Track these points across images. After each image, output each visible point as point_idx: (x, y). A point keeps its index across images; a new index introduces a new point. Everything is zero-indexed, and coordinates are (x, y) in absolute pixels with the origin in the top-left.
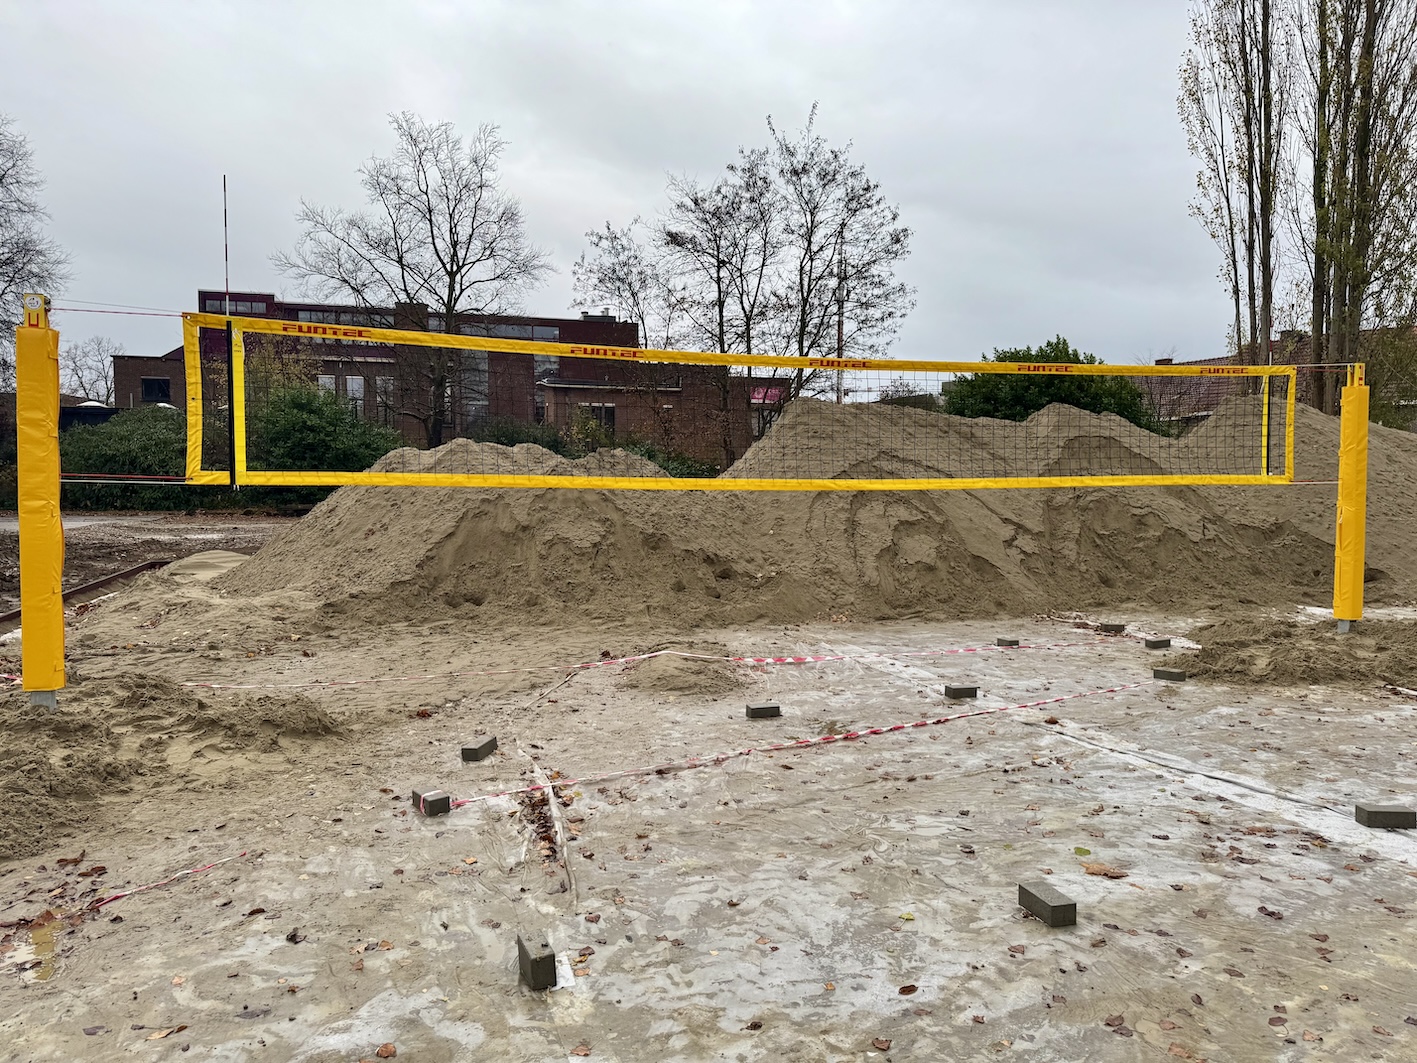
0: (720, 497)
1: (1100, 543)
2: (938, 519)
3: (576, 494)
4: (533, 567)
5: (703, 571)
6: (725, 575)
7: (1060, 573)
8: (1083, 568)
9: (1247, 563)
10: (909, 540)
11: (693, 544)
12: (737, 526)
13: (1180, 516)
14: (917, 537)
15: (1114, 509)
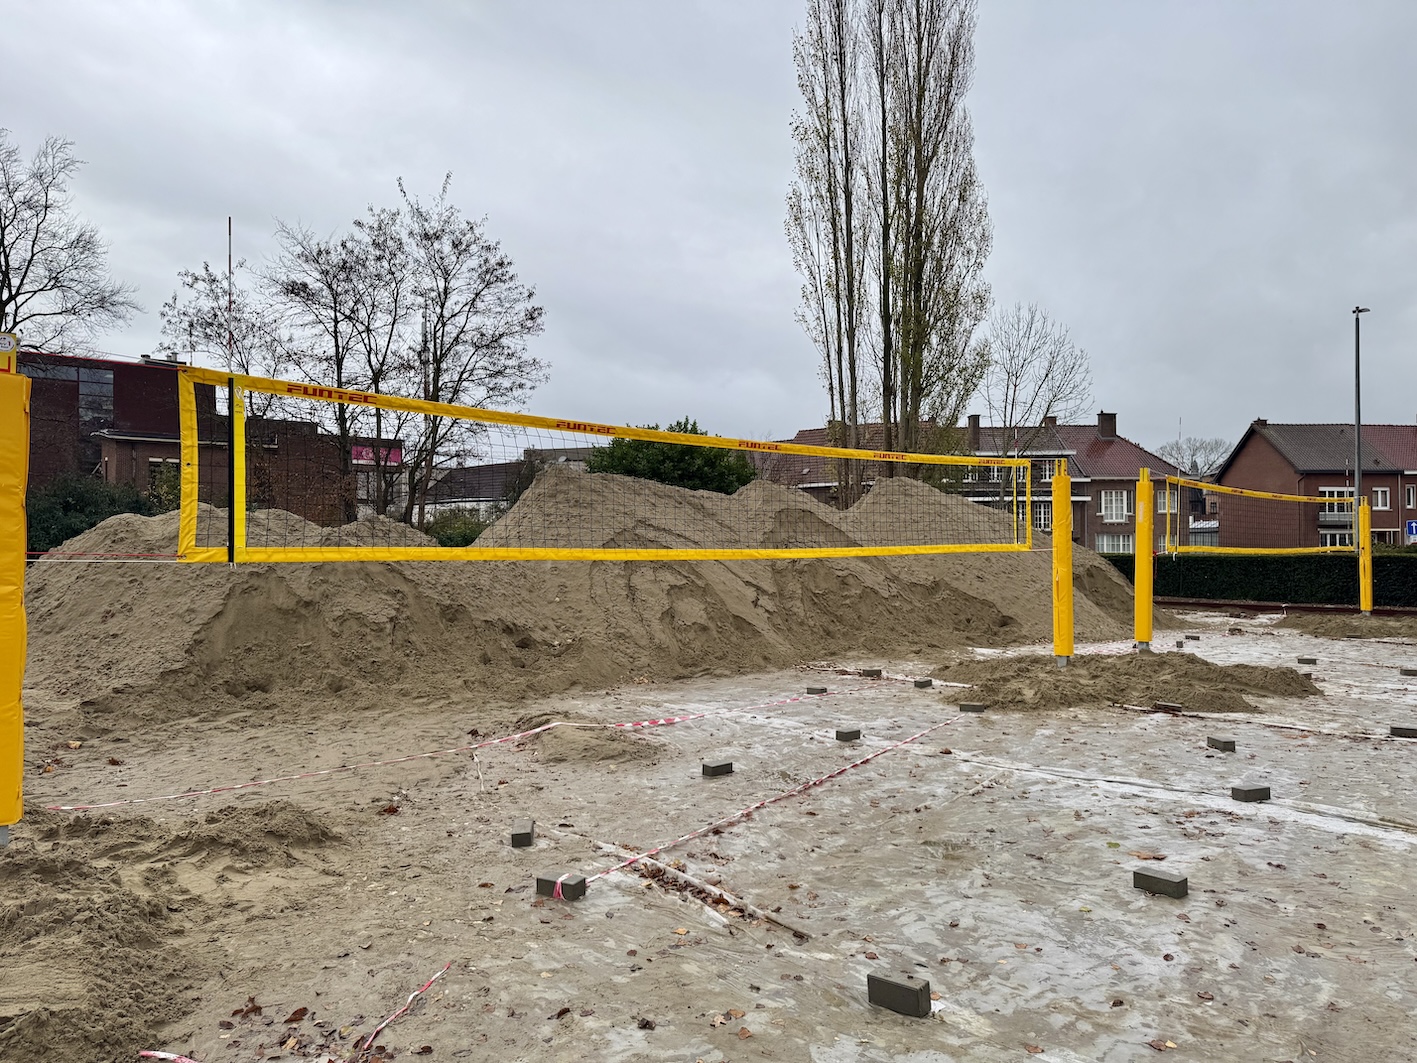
1: (816, 600)
2: (699, 583)
3: (359, 565)
4: (327, 648)
5: (506, 642)
6: (524, 644)
7: (794, 627)
8: (812, 623)
9: (923, 614)
10: (680, 603)
11: (490, 614)
12: (525, 594)
13: (873, 579)
14: (686, 600)
15: (822, 571)
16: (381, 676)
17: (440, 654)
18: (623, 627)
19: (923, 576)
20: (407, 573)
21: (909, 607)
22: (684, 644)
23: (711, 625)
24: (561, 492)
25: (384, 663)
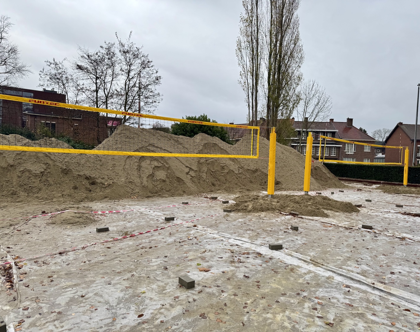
0: (92, 157)
1: (212, 174)
2: (167, 166)
3: (34, 154)
4: (15, 181)
5: (85, 182)
6: (93, 183)
7: (201, 182)
8: (208, 181)
9: (249, 179)
10: (158, 172)
11: (81, 173)
12: (98, 167)
13: (234, 167)
14: (160, 171)
15: (216, 164)
16: (32, 191)
17: (58, 185)
18: (132, 179)
19: (252, 167)
20: (52, 157)
21: (244, 177)
22: (155, 186)
23: (167, 180)
24: (123, 133)
25: (34, 187)
